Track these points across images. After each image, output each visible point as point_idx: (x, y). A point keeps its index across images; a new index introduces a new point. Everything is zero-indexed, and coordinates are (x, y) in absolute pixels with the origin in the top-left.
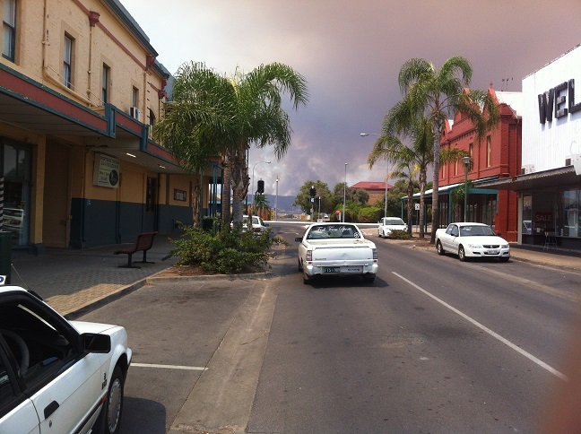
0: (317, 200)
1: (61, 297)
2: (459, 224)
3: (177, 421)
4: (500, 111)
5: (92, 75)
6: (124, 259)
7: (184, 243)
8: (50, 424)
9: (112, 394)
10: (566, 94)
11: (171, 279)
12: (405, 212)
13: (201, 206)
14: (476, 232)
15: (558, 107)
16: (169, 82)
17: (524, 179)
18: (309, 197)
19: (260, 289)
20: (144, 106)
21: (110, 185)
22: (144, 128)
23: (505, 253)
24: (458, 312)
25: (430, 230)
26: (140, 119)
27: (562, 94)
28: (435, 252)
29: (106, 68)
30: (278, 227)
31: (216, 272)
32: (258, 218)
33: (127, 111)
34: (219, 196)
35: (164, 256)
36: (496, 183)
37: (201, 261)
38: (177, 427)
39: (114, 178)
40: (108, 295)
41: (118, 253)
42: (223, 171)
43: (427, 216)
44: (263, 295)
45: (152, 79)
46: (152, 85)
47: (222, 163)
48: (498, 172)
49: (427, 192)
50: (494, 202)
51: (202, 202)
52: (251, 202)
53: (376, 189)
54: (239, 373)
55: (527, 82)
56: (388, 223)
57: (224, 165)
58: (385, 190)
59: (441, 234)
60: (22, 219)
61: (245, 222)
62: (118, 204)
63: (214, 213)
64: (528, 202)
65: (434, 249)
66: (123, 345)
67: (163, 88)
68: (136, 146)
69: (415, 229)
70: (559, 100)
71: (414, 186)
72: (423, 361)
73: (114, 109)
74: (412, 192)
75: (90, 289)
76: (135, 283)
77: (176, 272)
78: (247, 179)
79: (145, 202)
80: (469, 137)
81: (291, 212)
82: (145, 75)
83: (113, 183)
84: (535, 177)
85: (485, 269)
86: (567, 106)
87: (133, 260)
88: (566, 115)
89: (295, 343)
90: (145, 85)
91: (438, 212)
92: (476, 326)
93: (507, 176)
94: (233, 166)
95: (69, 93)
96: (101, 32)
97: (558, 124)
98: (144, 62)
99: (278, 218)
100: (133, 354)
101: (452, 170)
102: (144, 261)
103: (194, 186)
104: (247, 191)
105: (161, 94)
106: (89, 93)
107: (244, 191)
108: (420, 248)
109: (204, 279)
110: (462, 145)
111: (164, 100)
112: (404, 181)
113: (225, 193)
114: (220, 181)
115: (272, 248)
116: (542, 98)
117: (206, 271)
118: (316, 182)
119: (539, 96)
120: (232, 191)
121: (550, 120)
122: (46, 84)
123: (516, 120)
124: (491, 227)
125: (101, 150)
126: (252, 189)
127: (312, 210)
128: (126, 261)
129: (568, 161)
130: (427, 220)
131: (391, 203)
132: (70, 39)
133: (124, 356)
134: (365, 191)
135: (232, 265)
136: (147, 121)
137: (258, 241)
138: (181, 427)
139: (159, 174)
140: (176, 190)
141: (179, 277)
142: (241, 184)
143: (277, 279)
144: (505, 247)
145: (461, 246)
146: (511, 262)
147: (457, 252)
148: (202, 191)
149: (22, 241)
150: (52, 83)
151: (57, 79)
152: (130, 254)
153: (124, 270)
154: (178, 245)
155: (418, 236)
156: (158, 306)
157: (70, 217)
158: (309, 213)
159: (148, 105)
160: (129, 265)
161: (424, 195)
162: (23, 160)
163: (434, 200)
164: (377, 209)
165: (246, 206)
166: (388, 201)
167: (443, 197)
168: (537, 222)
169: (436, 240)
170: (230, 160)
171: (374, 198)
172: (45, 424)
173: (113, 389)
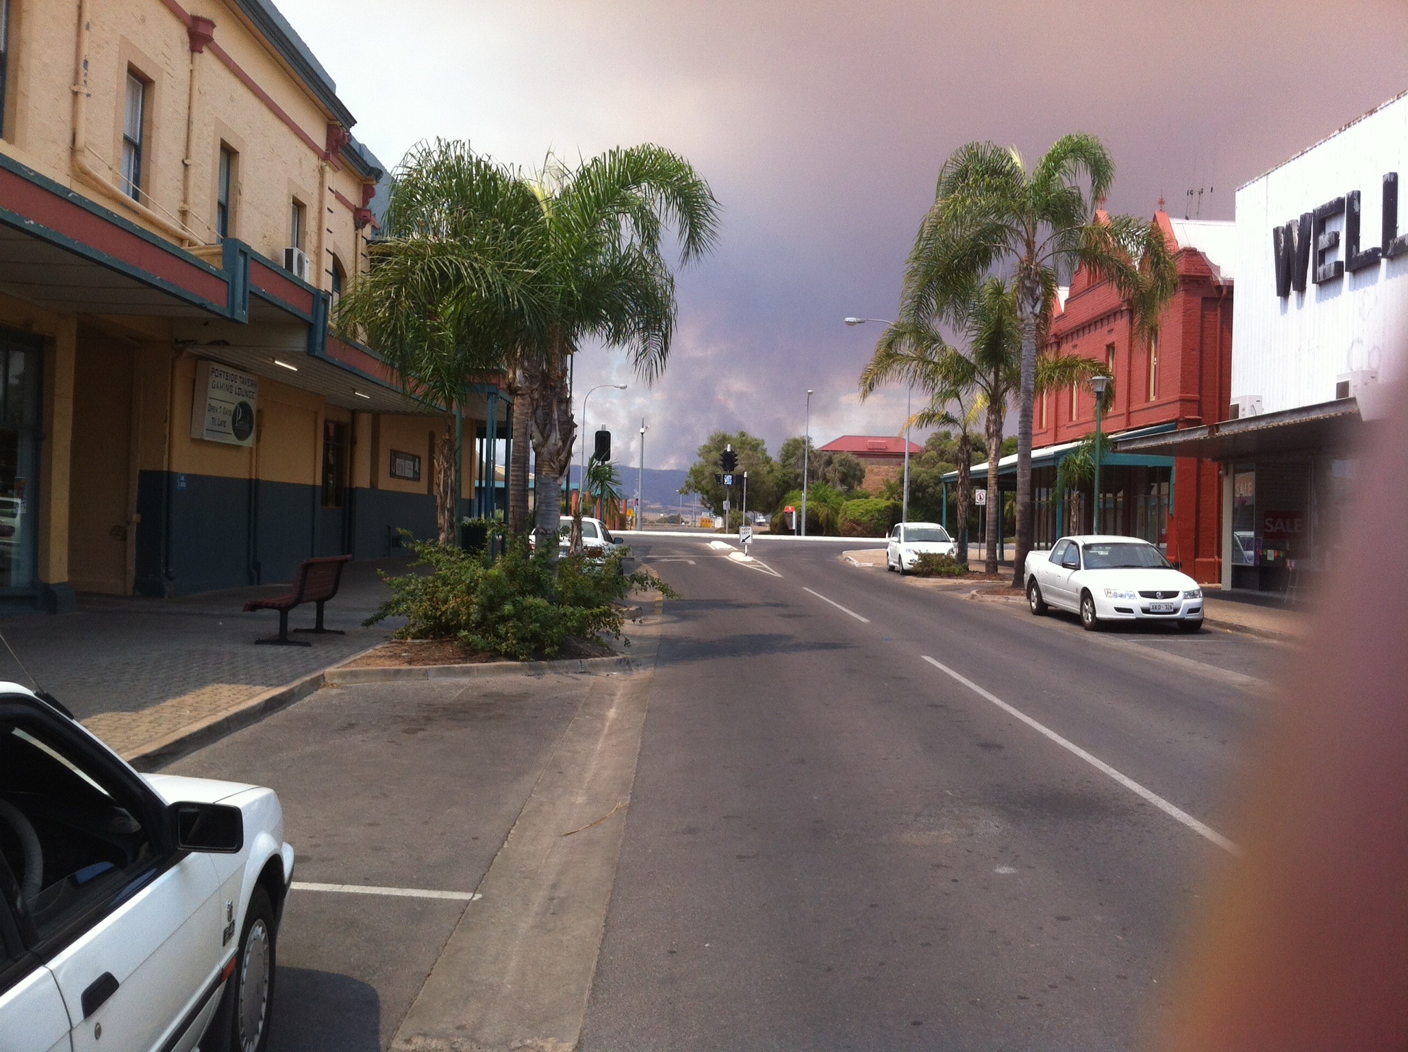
0: (738, 479)
1: (115, 716)
2: (1082, 540)
3: (407, 1027)
4: (1181, 267)
5: (192, 170)
6: (269, 622)
7: (415, 583)
8: (98, 1033)
9: (247, 959)
10: (1340, 226)
11: (385, 673)
12: (952, 509)
13: (456, 491)
14: (1121, 560)
15: (1321, 256)
16: (381, 188)
17: (1236, 429)
18: (720, 471)
19: (602, 697)
20: (319, 247)
21: (232, 440)
22: (318, 298)
23: (1191, 611)
24: (1082, 754)
25: (1010, 553)
26: (308, 277)
27: (1332, 227)
28: (1022, 608)
29: (229, 153)
30: (646, 546)
31: (495, 655)
32: (596, 521)
33: (278, 259)
34: (500, 469)
35: (369, 616)
36: (1170, 440)
37: (458, 627)
38: (408, 1041)
39: (244, 421)
40: (234, 710)
41: (253, 607)
42: (510, 407)
43: (1004, 519)
44: (612, 713)
45: (339, 182)
46: (339, 197)
47: (509, 385)
48: (1173, 412)
49: (1004, 462)
50: (1164, 485)
51: (458, 481)
52: (578, 483)
53: (880, 453)
54: (556, 907)
55: (1248, 198)
56: (911, 536)
57: (513, 391)
58: (903, 455)
59: (1039, 563)
60: (17, 522)
61: (565, 531)
62: (254, 486)
63: (489, 510)
64: (1245, 486)
65: (1021, 600)
66: (273, 833)
67: (365, 202)
68: (299, 342)
69: (977, 552)
70: (1324, 240)
71: (971, 448)
72: (1005, 877)
73: (245, 251)
74: (969, 462)
75: (189, 698)
76: (297, 683)
77: (396, 656)
78: (568, 428)
79: (319, 482)
80: (1106, 328)
81: (676, 510)
82: (322, 171)
83: (241, 435)
84: (1263, 424)
85: (1145, 650)
86: (1341, 255)
87: (291, 626)
88: (1339, 275)
89: (691, 831)
90: (321, 195)
91: (1031, 511)
92: (1128, 791)
93: (1198, 422)
94: (536, 395)
95: (136, 212)
96: (218, 67)
97: (1320, 299)
98: (319, 137)
99: (644, 524)
100: (298, 859)
101: (1064, 409)
102: (319, 629)
103: (439, 442)
104: (570, 454)
105: (361, 218)
106: (184, 213)
107: (562, 457)
108: (989, 599)
109: (466, 672)
110: (1088, 347)
111: (367, 231)
112: (947, 436)
113: (517, 461)
114: (503, 432)
115: (632, 596)
116: (1282, 236)
117: (470, 653)
118: (735, 435)
119: (1276, 231)
120: (532, 455)
121: (1301, 289)
122: (78, 189)
123: (1219, 288)
124: (1158, 548)
125: (213, 351)
126: (582, 449)
127: (726, 505)
128: (274, 627)
129: (1343, 388)
130: (1005, 529)
131: (917, 488)
132: (140, 81)
133: (274, 863)
134: (854, 459)
135: (535, 637)
136: (327, 284)
137: (597, 581)
138: (418, 1042)
139: (354, 413)
140: (395, 454)
141: (405, 667)
142: (555, 438)
143: (642, 674)
144: (1192, 595)
145: (1086, 594)
146: (1208, 632)
147: (1074, 607)
148: (459, 456)
149: (19, 577)
150: (93, 189)
151: (106, 177)
152: (284, 610)
153: (269, 650)
154: (400, 587)
155: (983, 569)
156: (356, 738)
157: (136, 518)
158: (720, 512)
159: (328, 242)
160: (282, 638)
161: (998, 468)
162: (21, 377)
163: (1022, 480)
164: (883, 503)
165: (567, 494)
166: (911, 482)
167: (1043, 473)
168: (1267, 536)
169: (1027, 577)
170: (530, 378)
171: (876, 475)
172: (84, 1032)
173: (250, 947)
